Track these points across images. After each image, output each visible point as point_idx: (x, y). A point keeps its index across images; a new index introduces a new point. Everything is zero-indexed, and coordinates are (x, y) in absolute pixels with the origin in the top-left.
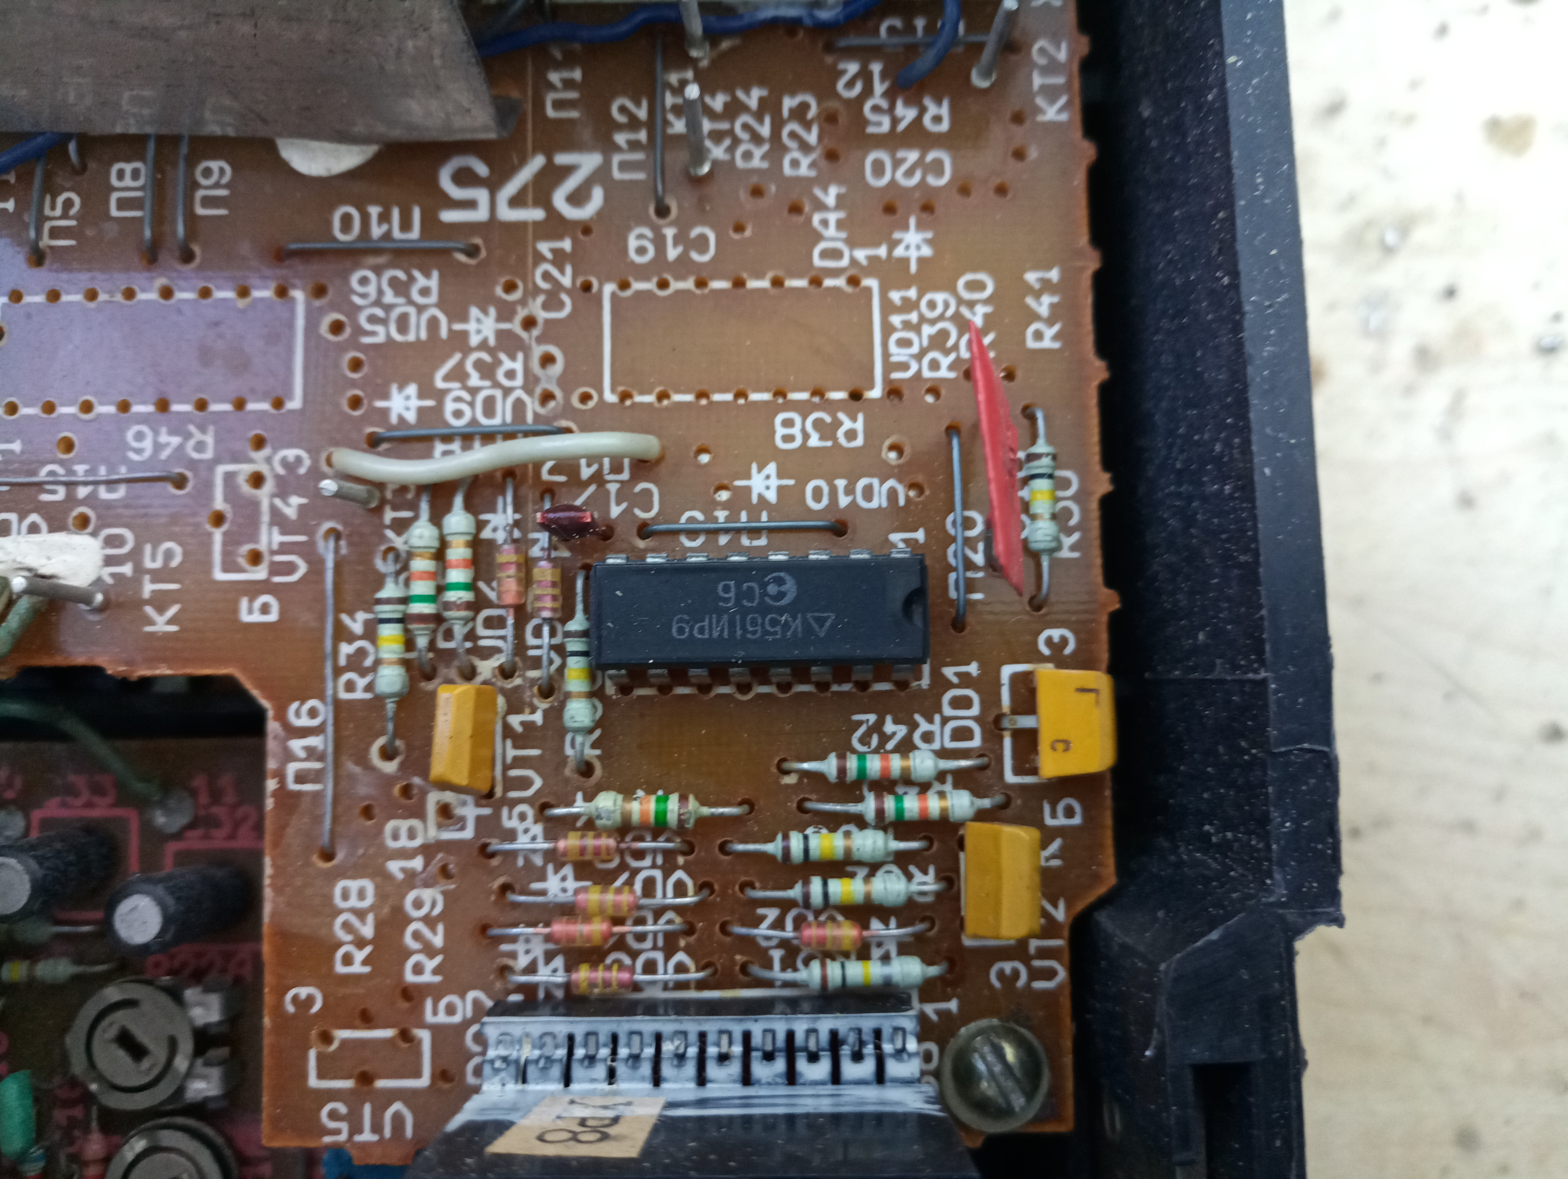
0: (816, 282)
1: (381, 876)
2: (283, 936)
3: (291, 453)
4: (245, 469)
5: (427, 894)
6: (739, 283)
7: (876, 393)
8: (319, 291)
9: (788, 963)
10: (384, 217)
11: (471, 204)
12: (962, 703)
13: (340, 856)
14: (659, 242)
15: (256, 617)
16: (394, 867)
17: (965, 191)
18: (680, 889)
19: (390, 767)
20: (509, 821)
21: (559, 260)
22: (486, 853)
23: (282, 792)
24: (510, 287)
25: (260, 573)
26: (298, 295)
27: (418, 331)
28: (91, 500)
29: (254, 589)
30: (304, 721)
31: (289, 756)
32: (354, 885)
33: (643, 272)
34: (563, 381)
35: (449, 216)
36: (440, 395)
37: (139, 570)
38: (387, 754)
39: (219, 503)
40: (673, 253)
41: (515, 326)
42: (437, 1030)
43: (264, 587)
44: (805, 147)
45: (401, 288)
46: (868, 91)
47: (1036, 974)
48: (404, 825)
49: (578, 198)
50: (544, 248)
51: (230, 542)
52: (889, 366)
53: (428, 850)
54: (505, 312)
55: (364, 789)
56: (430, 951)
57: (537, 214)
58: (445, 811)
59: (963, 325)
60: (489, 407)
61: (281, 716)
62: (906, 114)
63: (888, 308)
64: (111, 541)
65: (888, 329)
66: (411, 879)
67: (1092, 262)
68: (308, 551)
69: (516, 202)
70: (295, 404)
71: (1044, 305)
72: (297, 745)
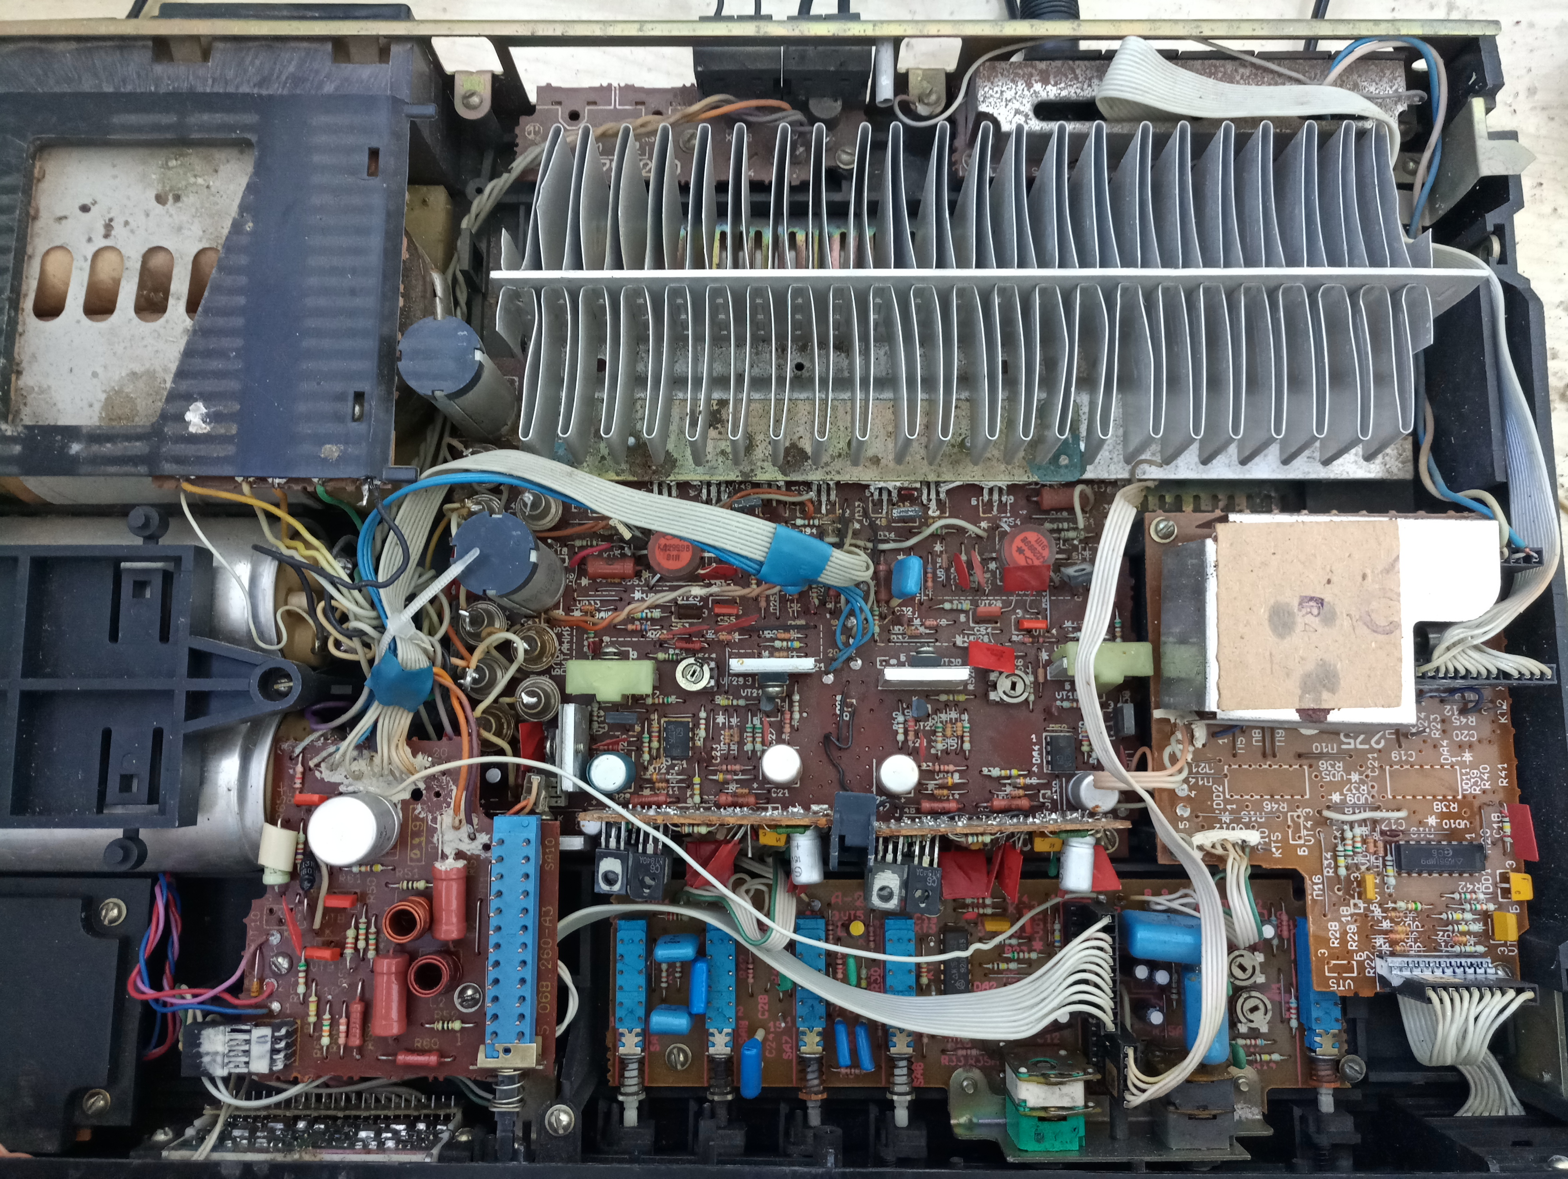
0: (1442, 766)
1: (1340, 922)
2: (1317, 937)
3: (1308, 810)
4: (1295, 814)
5: (1352, 927)
6: (1421, 766)
7: (1460, 797)
8: (1310, 766)
9: (1446, 946)
10: (1327, 747)
11: (1349, 744)
12: (1487, 880)
13: (1329, 916)
14: (1400, 755)
15: (1302, 853)
16: (1343, 919)
17: (1479, 741)
18: (1417, 927)
19: (1340, 893)
20: (1372, 908)
21: (1374, 759)
22: (1366, 916)
23: (1313, 899)
24: (1361, 766)
25: (1302, 842)
26: (1306, 767)
27: (1338, 778)
28: (1256, 821)
29: (1301, 846)
30: (1317, 881)
31: (1314, 890)
32: (1333, 924)
33: (1396, 763)
34: (1378, 792)
35: (1344, 747)
36: (1345, 795)
37: (1270, 840)
38: (1339, 890)
39: (1290, 823)
40: (1404, 758)
41: (1363, 777)
42: (1357, 961)
43: (1303, 845)
44: (1437, 730)
45: (1333, 766)
46: (1453, 714)
47: (1510, 951)
48: (1345, 908)
49: (1378, 742)
50: (1370, 756)
51: (1294, 833)
52: (1463, 790)
53: (1352, 915)
54: (1361, 774)
55: (1334, 899)
56: (1354, 941)
57: (1367, 747)
58: (1355, 905)
59: (1482, 779)
60: (1359, 800)
61: (1311, 879)
62: (1464, 720)
63: (1462, 774)
64: (1262, 832)
65: (1462, 780)
66: (1348, 922)
67: (1515, 762)
68: (1314, 836)
69: (1361, 743)
70: (1307, 797)
71: (1503, 774)
72: (1315, 887)
